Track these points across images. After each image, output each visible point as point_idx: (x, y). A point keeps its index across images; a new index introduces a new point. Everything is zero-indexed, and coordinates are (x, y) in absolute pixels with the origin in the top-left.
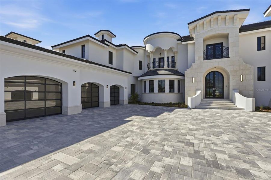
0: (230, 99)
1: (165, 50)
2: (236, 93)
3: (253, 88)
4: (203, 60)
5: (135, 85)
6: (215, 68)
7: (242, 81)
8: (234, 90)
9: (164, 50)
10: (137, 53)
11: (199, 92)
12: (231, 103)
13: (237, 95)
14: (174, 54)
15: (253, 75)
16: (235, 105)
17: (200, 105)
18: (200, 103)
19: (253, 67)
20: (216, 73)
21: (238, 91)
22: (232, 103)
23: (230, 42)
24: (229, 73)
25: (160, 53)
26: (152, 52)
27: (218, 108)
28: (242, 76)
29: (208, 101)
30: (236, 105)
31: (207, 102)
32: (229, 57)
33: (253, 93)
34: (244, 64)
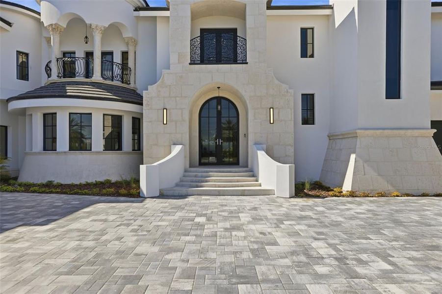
0: (249, 166)
1: (93, 27)
2: (259, 152)
3: (292, 141)
4: (190, 64)
5: (6, 127)
6: (219, 88)
7: (272, 122)
8: (256, 144)
9: (91, 25)
10: (9, 24)
11: (177, 149)
12: (249, 177)
13: (262, 156)
14: (127, 44)
15: (293, 110)
16: (257, 181)
17: (177, 185)
18: (178, 180)
19: (292, 91)
20: (222, 101)
21: (264, 146)
22: (253, 176)
23: (247, 26)
24: (248, 102)
25: (86, 37)
26: (55, 28)
27: (219, 191)
28: (272, 110)
29: (200, 174)
30: (259, 182)
31: (196, 176)
32: (247, 63)
33: (293, 150)
34: (276, 82)
